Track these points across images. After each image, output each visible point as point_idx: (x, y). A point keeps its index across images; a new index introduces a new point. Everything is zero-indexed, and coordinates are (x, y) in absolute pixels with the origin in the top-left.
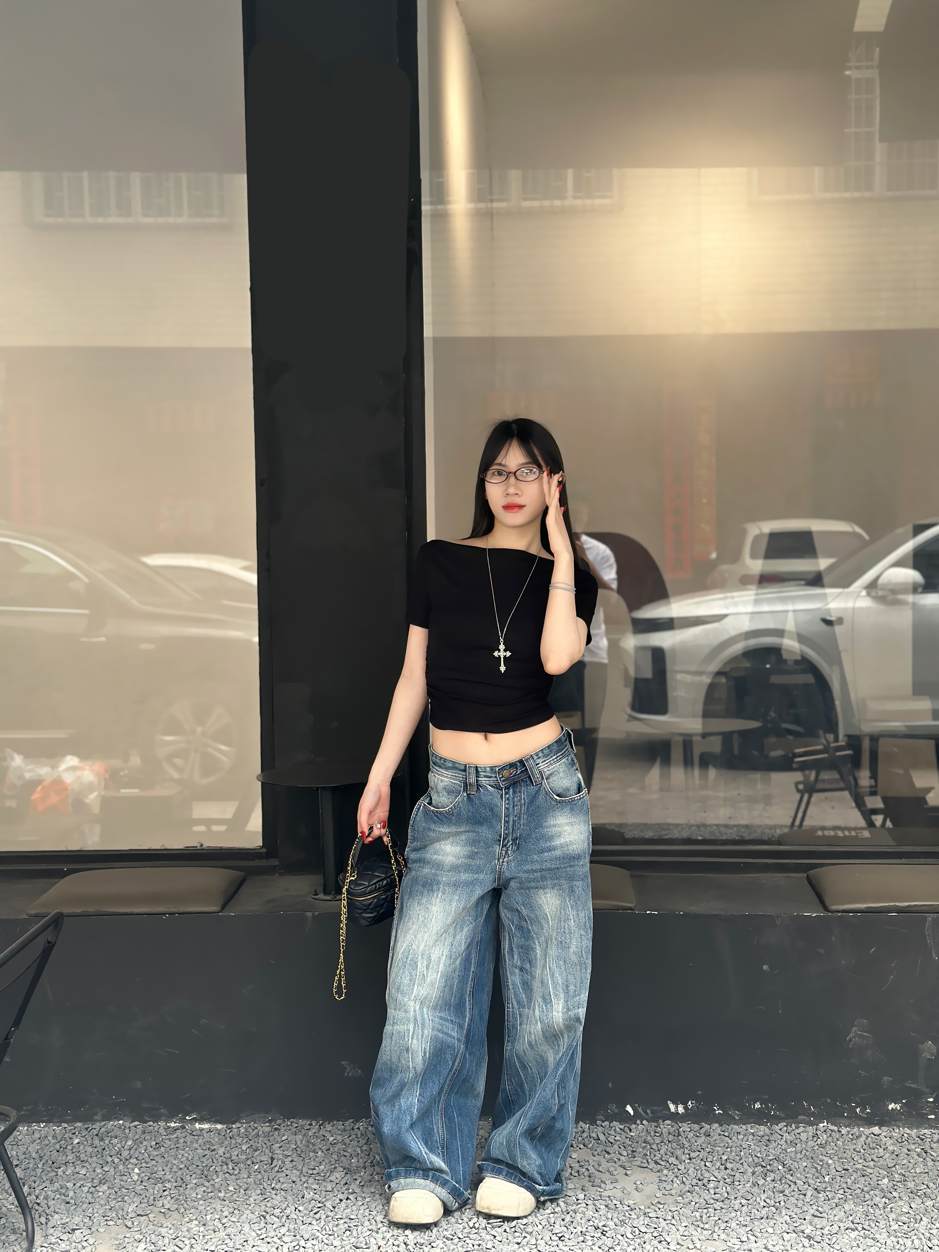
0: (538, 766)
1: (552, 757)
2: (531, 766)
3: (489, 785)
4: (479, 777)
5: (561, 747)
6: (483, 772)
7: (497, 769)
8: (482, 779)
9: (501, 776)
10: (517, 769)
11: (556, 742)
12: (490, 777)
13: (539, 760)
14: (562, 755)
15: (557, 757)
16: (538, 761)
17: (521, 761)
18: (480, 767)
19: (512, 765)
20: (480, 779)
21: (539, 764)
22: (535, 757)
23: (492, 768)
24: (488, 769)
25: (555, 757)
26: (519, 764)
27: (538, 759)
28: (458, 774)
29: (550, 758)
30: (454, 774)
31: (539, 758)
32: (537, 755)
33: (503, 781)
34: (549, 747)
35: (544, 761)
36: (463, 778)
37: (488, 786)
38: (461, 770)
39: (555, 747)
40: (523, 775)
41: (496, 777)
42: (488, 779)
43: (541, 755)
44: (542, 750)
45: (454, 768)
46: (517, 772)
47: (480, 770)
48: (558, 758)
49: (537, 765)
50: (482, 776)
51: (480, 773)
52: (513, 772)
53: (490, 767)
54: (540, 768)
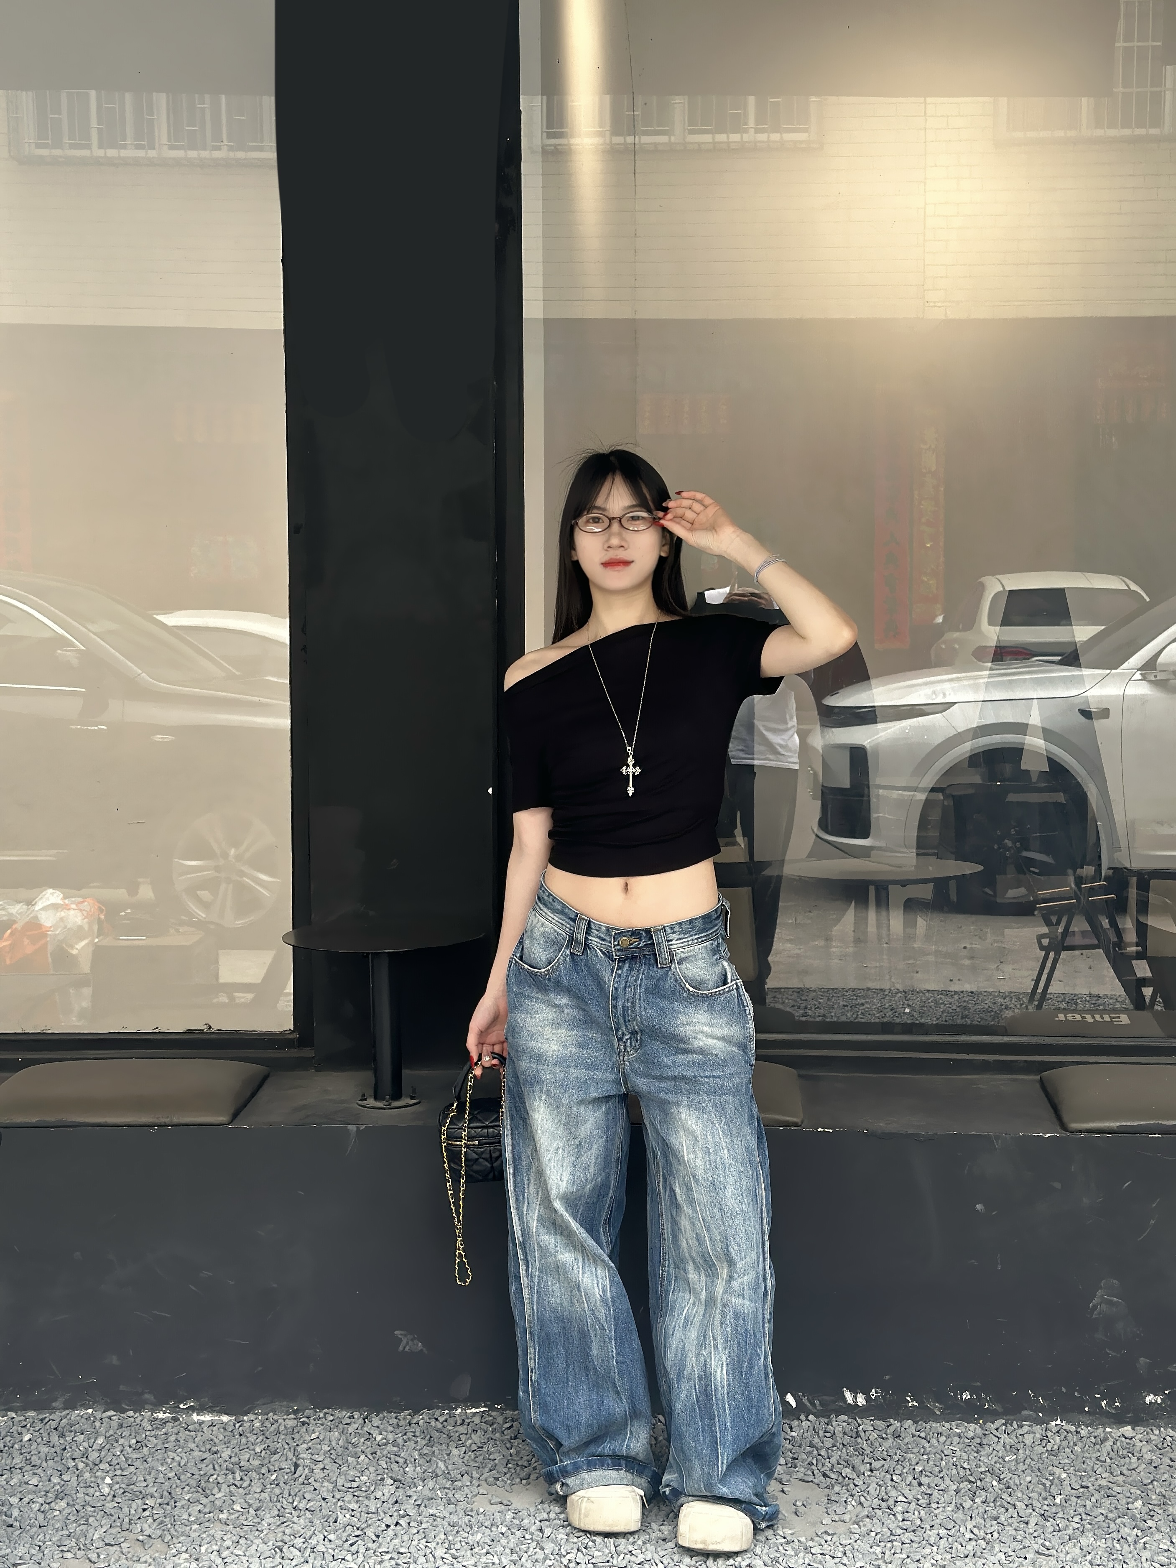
0: (670, 943)
1: (692, 936)
2: (660, 941)
3: (600, 950)
4: (590, 935)
5: (708, 926)
6: (597, 931)
7: (613, 933)
8: (593, 939)
9: (616, 943)
10: (641, 940)
11: (703, 917)
12: (604, 940)
13: (673, 935)
14: (706, 936)
15: (699, 938)
16: (671, 937)
17: (648, 931)
18: (594, 923)
19: (635, 933)
20: (590, 938)
21: (671, 940)
22: (669, 931)
23: (608, 930)
24: (603, 929)
25: (696, 937)
26: (644, 934)
27: (672, 933)
28: (566, 922)
29: (689, 937)
30: (561, 921)
31: (674, 933)
32: (672, 929)
33: (618, 950)
34: (691, 921)
35: (680, 939)
36: (570, 929)
37: (598, 951)
38: (570, 918)
39: (700, 924)
40: (647, 950)
41: (610, 942)
42: (601, 942)
43: (677, 929)
44: (680, 924)
45: (563, 913)
46: (639, 944)
47: (593, 926)
48: (700, 940)
49: (668, 941)
50: (594, 935)
51: (593, 931)
52: (635, 942)
53: (606, 927)
54: (672, 947)
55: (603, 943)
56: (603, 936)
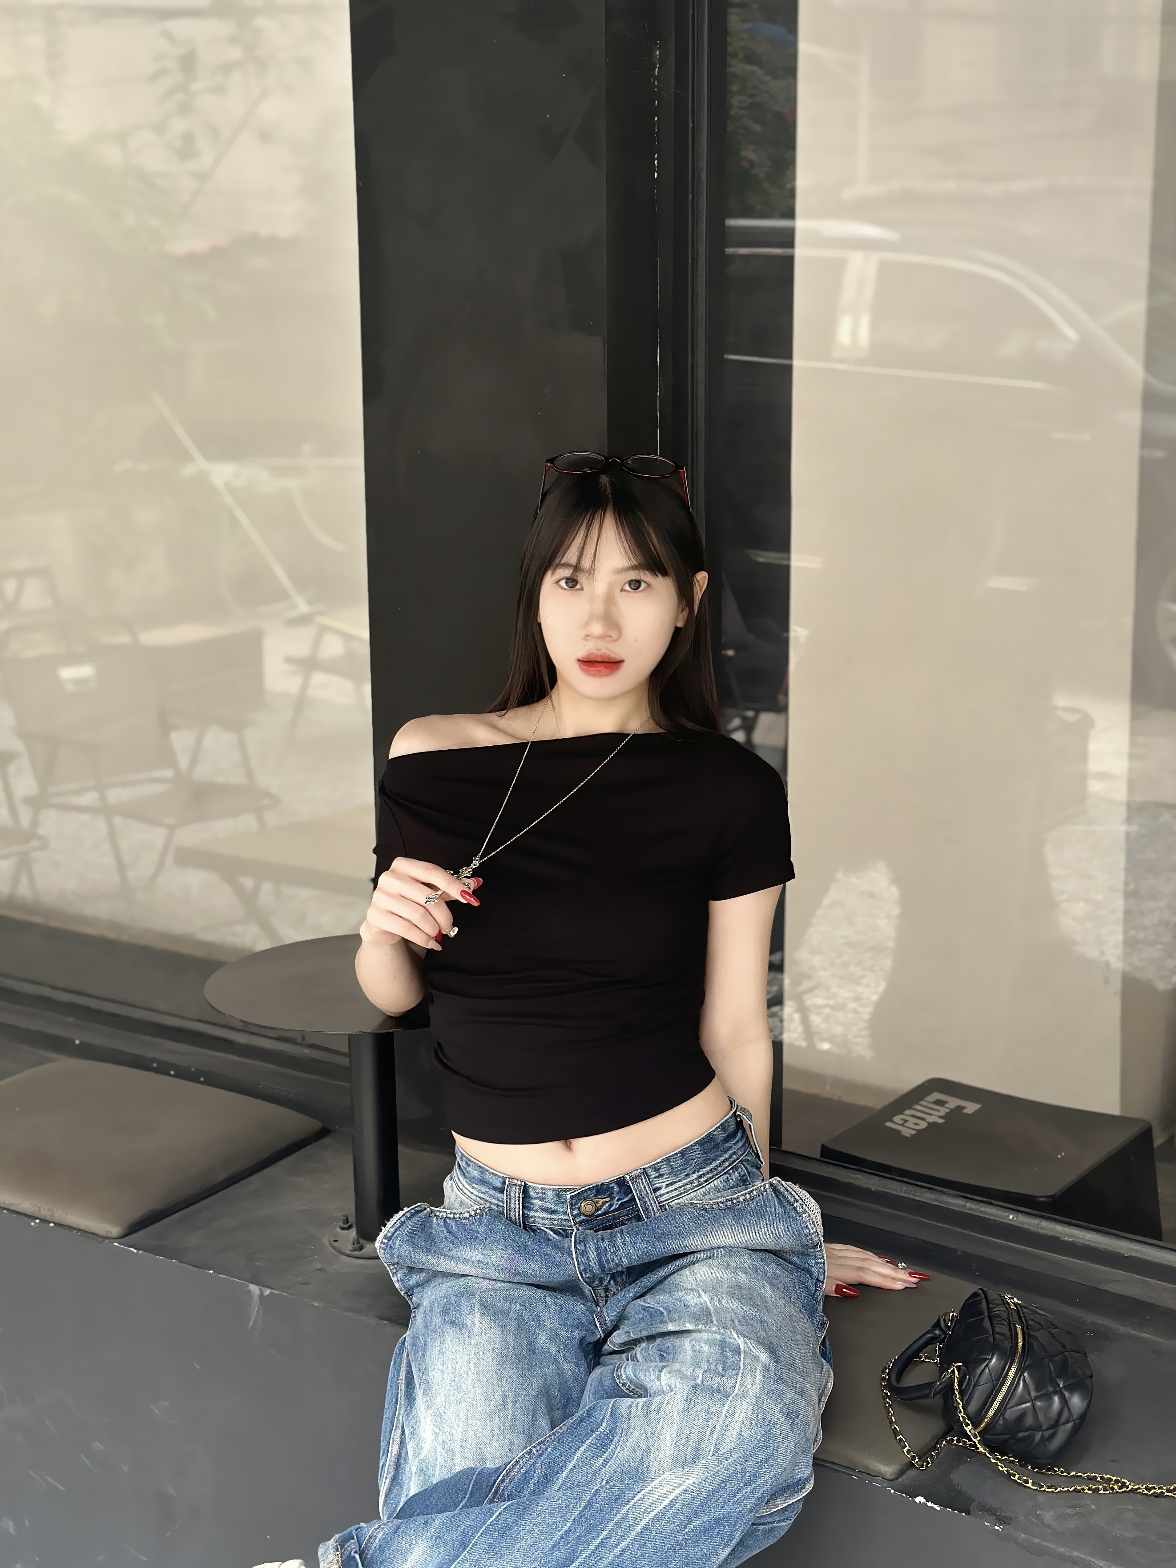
0: (658, 1193)
1: (688, 1175)
2: (643, 1193)
3: (551, 1229)
4: (530, 1210)
5: (712, 1156)
6: (541, 1199)
7: (568, 1197)
8: (537, 1214)
9: (575, 1212)
10: (612, 1198)
11: (701, 1143)
12: (553, 1212)
13: (661, 1180)
15: (700, 1177)
16: (658, 1183)
17: (621, 1182)
18: (534, 1188)
19: (601, 1190)
20: (531, 1214)
21: (659, 1189)
22: (653, 1175)
23: (559, 1194)
24: (551, 1195)
25: (695, 1176)
26: (616, 1189)
27: (658, 1177)
28: (491, 1196)
29: (684, 1178)
30: (482, 1195)
31: (661, 1176)
32: (657, 1170)
33: (581, 1223)
34: (683, 1153)
35: (672, 1184)
36: (498, 1206)
37: (547, 1232)
38: (495, 1189)
40: (624, 1212)
41: (566, 1213)
42: (549, 1216)
43: (664, 1169)
44: (668, 1160)
45: (483, 1182)
46: (611, 1205)
47: (532, 1194)
48: (702, 1180)
49: (655, 1190)
50: (536, 1207)
51: (534, 1201)
52: (604, 1204)
53: (554, 1190)
54: (662, 1199)
55: (553, 1217)
56: (552, 1206)
